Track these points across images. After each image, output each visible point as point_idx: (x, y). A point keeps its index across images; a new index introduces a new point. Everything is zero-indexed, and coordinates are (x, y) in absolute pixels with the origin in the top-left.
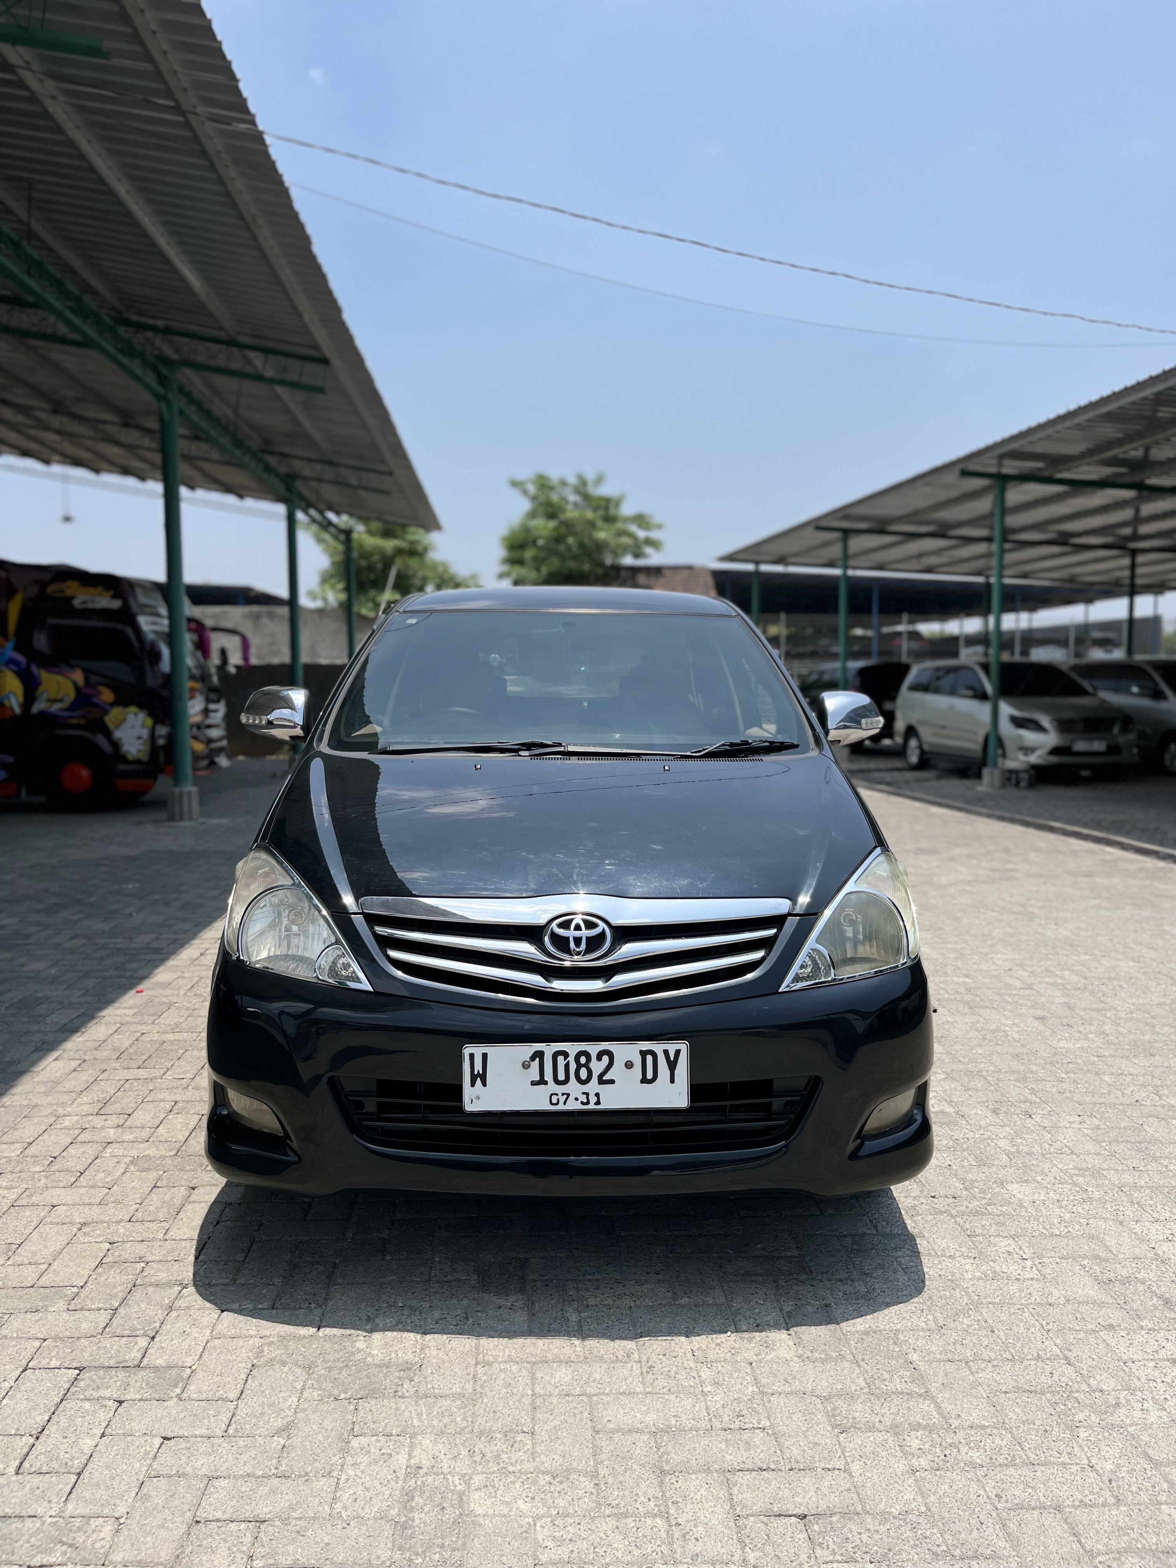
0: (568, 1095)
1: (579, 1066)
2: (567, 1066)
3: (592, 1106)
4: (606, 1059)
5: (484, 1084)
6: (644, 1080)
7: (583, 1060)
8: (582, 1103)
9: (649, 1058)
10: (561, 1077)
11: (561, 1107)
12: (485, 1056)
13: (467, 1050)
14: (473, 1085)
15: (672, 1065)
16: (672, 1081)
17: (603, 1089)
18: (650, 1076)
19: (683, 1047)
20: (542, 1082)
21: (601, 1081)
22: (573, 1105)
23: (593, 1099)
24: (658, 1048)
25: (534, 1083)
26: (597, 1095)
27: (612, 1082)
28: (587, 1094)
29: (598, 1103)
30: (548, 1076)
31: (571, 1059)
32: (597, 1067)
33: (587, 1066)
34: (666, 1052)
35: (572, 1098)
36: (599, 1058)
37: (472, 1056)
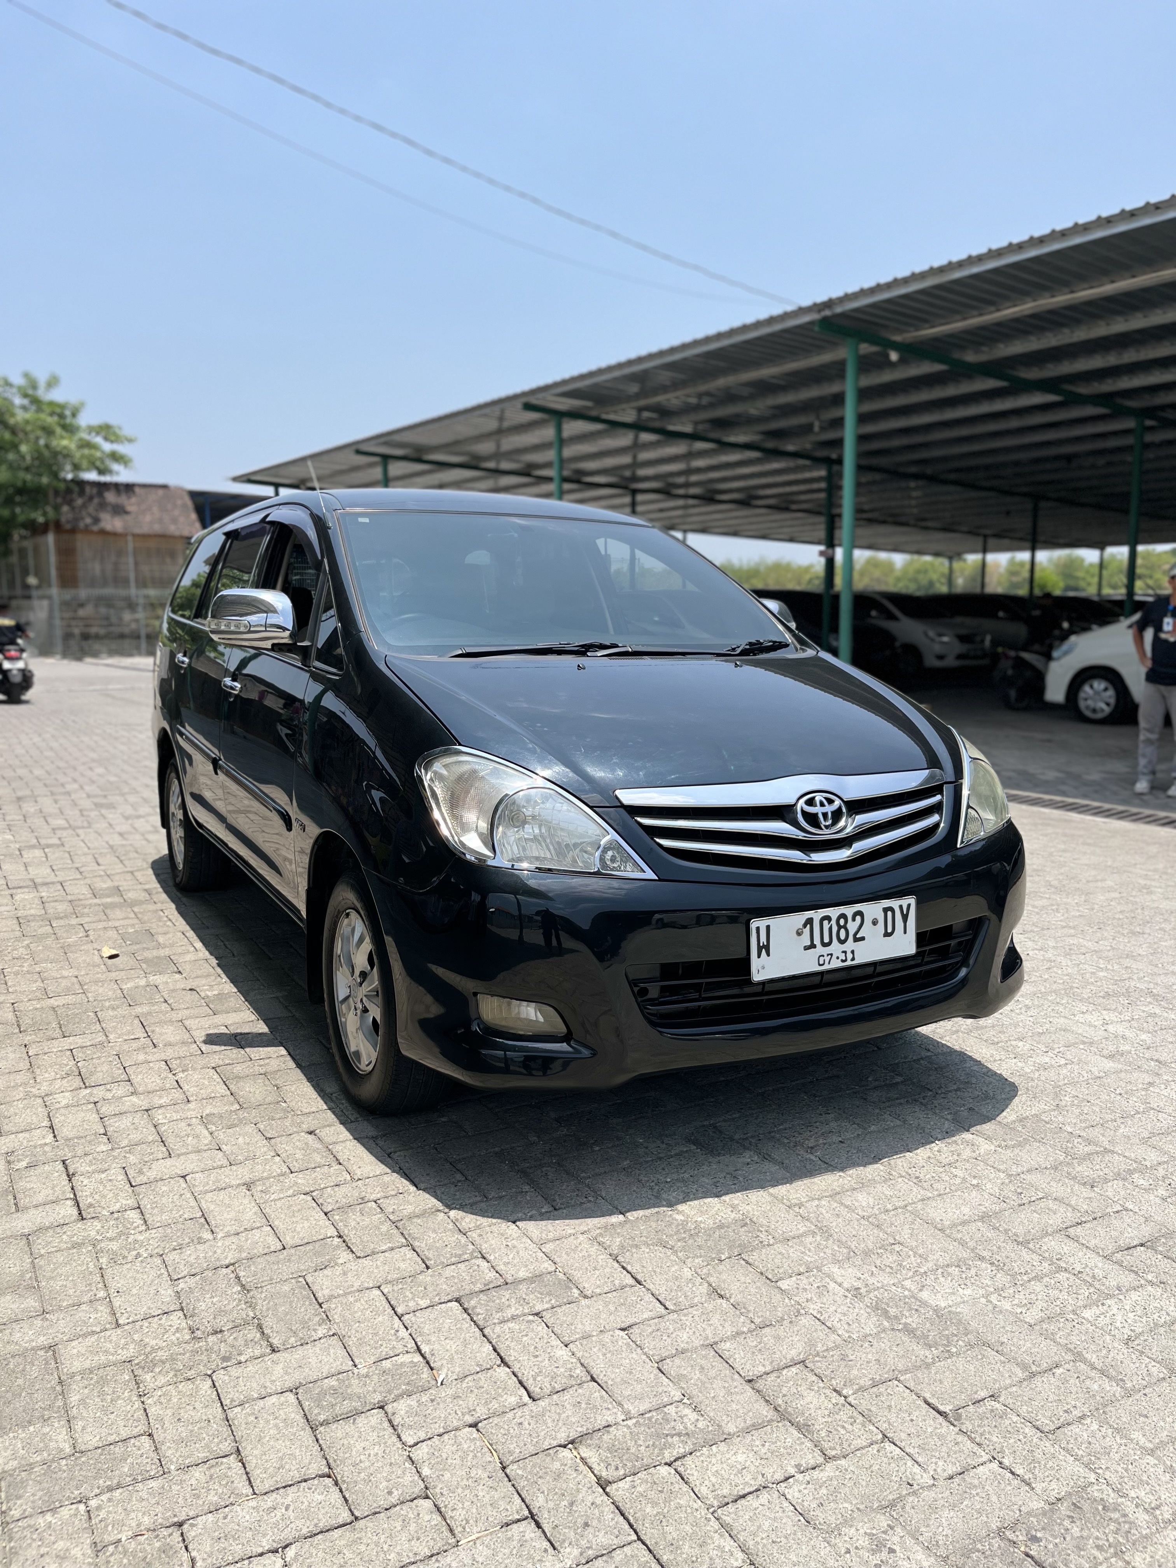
0: (832, 955)
1: (840, 927)
2: (830, 929)
3: (849, 963)
4: (858, 918)
5: (768, 955)
6: (887, 934)
7: (842, 922)
8: (843, 961)
9: (889, 914)
10: (826, 940)
11: (826, 967)
12: (768, 927)
13: (755, 924)
14: (759, 956)
15: (905, 918)
16: (905, 932)
17: (859, 947)
18: (889, 930)
19: (911, 901)
20: (813, 946)
21: (856, 940)
22: (836, 964)
23: (850, 956)
24: (895, 903)
25: (807, 948)
26: (853, 952)
27: (863, 939)
28: (845, 952)
29: (853, 959)
30: (817, 941)
31: (833, 922)
32: (852, 927)
33: (845, 927)
34: (901, 907)
35: (834, 957)
36: (854, 920)
37: (758, 929)
